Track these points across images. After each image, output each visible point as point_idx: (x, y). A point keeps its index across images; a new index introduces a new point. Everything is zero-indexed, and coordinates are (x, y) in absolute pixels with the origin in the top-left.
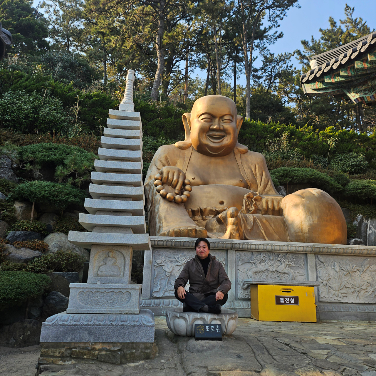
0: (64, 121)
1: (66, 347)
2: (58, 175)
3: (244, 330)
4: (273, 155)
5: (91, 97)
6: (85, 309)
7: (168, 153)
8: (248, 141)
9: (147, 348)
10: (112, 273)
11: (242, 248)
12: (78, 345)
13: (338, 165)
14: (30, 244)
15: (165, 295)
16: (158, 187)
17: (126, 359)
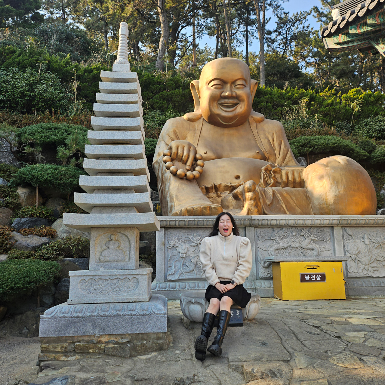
0: (63, 98)
1: (69, 341)
2: (61, 157)
3: (267, 312)
4: (292, 124)
5: (91, 71)
6: (88, 299)
7: (177, 127)
8: (264, 110)
9: (159, 338)
10: (116, 258)
11: (262, 225)
12: (81, 339)
13: (363, 131)
14: (37, 231)
15: (180, 278)
16: (168, 164)
17: (137, 352)
